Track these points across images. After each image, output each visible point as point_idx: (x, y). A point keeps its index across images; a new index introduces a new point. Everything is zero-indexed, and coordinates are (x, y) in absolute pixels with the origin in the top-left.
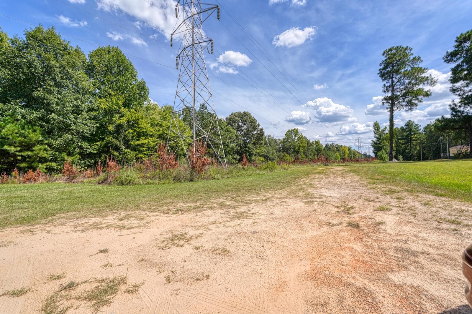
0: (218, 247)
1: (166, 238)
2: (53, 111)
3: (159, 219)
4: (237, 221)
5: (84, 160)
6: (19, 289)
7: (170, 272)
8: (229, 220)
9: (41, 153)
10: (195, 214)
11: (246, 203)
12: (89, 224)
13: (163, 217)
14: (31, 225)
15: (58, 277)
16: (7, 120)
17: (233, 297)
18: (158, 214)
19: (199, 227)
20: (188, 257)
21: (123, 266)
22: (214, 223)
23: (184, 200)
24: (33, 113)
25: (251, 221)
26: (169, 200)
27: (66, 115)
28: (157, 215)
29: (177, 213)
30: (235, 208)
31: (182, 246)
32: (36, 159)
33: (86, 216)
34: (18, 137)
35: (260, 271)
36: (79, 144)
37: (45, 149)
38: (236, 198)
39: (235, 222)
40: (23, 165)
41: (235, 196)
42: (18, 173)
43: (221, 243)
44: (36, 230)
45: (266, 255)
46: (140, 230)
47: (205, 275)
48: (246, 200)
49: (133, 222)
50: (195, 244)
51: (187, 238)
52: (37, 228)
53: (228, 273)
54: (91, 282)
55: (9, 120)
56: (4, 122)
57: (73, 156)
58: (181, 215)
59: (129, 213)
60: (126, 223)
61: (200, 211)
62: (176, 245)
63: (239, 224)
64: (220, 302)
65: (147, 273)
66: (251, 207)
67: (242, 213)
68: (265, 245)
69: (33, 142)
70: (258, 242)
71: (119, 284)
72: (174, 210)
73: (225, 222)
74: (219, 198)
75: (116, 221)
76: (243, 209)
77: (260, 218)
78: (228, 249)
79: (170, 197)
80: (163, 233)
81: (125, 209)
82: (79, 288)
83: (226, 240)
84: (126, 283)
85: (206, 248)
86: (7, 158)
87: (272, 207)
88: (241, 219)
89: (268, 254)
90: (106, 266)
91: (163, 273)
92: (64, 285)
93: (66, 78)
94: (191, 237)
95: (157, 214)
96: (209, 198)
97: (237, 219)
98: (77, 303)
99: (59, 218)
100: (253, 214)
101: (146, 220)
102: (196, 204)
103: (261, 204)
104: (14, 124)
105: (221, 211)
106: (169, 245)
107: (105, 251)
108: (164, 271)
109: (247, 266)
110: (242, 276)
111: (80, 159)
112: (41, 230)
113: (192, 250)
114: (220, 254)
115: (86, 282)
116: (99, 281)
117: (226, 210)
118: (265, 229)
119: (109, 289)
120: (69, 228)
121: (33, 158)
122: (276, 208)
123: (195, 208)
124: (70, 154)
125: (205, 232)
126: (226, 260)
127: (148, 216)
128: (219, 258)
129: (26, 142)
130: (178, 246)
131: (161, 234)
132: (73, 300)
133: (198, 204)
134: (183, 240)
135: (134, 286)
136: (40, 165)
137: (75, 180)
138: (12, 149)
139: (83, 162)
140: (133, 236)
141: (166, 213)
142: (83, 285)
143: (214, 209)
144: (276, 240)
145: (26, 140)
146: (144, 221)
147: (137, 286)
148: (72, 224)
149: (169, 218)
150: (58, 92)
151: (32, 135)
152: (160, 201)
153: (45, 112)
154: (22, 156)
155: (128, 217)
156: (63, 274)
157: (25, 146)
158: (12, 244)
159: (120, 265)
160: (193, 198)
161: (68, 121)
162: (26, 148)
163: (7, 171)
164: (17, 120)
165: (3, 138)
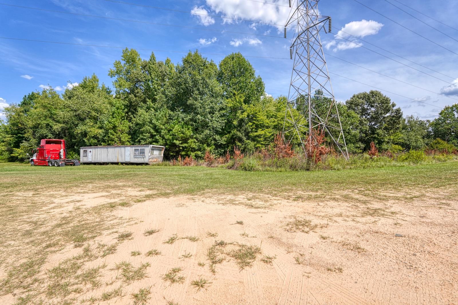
0: (348, 242)
1: (290, 222)
2: (198, 114)
3: (281, 203)
4: (369, 218)
5: (217, 150)
6: (193, 237)
7: (298, 254)
8: (358, 215)
9: (192, 145)
10: (316, 204)
11: (380, 199)
12: (226, 199)
13: (284, 202)
14: (193, 195)
15: (213, 235)
16: (175, 122)
17: (377, 302)
18: (280, 199)
19: (323, 217)
20: (315, 245)
21: (256, 238)
22: (341, 215)
23: (303, 188)
24: (187, 116)
25: (391, 221)
26: (287, 187)
27: (206, 114)
28: (278, 200)
29: (297, 200)
30: (365, 202)
31: (307, 233)
32: (189, 149)
33: (224, 193)
34: (180, 134)
35: (415, 285)
36: (214, 137)
37: (194, 142)
38: (365, 192)
39: (367, 219)
40: (183, 153)
41: (363, 189)
42: (181, 159)
43: (352, 238)
44: (195, 199)
45: (420, 266)
46: (266, 211)
47: (336, 267)
48: (380, 195)
49: (259, 203)
50: (321, 234)
51: (311, 226)
52: (196, 198)
53: (366, 273)
54: (235, 245)
56: (174, 124)
57: (211, 146)
58: (301, 203)
59: (254, 194)
60: (253, 202)
61: (322, 201)
62: (301, 230)
63: (373, 221)
64: (359, 301)
65: (278, 249)
66: (389, 205)
67: (376, 210)
68: (418, 254)
69: (188, 137)
70: (406, 248)
71: (256, 252)
72: (294, 196)
73: (353, 216)
74: (343, 190)
75: (246, 200)
76: (376, 205)
77: (404, 219)
78: (362, 246)
79: (288, 184)
80: (287, 217)
81: (251, 191)
82: (227, 247)
83: (358, 236)
84: (261, 253)
85: (335, 240)
86: (175, 148)
87: (423, 208)
88: (376, 217)
89: (424, 266)
90: (243, 235)
91: (292, 254)
92: (218, 242)
93: (206, 87)
94: (316, 226)
95: (278, 198)
96: (330, 189)
97: (370, 216)
98: (228, 258)
99: (207, 193)
100: (392, 213)
101: (269, 203)
102: (317, 194)
103: (403, 202)
104: (178, 125)
105: (347, 204)
106: (294, 229)
107: (241, 223)
108: (292, 252)
109: (392, 272)
110: (386, 282)
111: (214, 149)
112: (198, 199)
113: (318, 239)
114: (352, 250)
115: (231, 244)
116: (240, 246)
117: (353, 204)
118: (415, 234)
119: (249, 254)
120: (213, 200)
122: (429, 210)
123: (316, 197)
124: (208, 145)
125: (330, 224)
126: (361, 259)
127: (271, 199)
128: (351, 254)
129: (184, 137)
130: (303, 231)
131: (285, 218)
132: (225, 255)
133: (318, 194)
134: (307, 227)
135: (268, 258)
136: (192, 153)
137: (213, 165)
138: (177, 142)
139: (216, 151)
140: (261, 215)
141: (287, 198)
142: (230, 245)
143: (337, 200)
144: (437, 252)
145: (184, 135)
146: (268, 204)
147: (270, 259)
148: (216, 198)
149: (290, 204)
150: (201, 99)
151: (187, 132)
152: (280, 187)
153: (194, 115)
154: (182, 147)
155: (254, 198)
156: (216, 233)
157: (184, 140)
158: (185, 206)
159: (254, 237)
160: (312, 187)
161: (207, 120)
162: (184, 141)
163: (175, 157)
164: (179, 122)
165: (173, 135)
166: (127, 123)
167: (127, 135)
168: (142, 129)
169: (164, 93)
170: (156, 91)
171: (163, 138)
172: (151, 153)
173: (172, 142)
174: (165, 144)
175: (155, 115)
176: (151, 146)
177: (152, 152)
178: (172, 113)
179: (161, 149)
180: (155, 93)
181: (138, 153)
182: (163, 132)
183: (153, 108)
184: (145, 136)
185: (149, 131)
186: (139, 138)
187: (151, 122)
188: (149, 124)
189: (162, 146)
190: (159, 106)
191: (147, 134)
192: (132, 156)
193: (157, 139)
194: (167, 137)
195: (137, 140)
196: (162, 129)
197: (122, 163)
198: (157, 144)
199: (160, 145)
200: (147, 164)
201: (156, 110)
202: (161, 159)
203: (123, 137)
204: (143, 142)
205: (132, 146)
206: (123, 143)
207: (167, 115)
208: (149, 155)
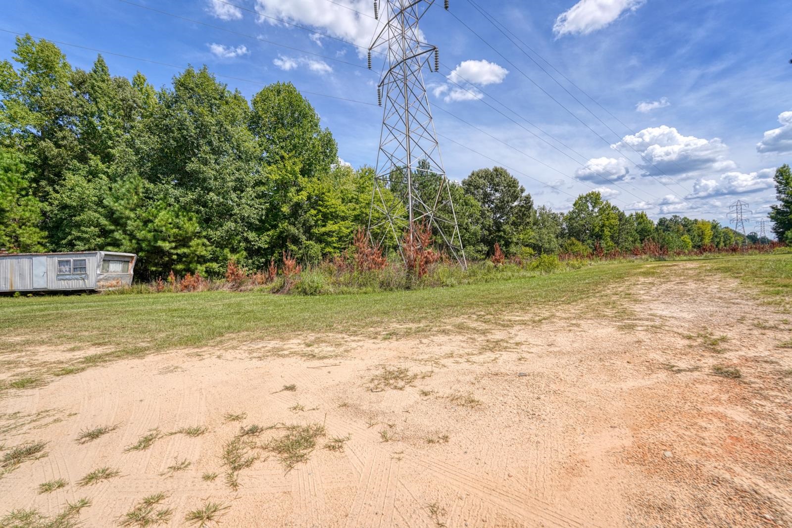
0: (459, 394)
1: (377, 376)
2: (210, 190)
3: (363, 346)
4: (489, 355)
5: (252, 259)
6: (195, 427)
7: (386, 426)
8: (475, 352)
9: (199, 250)
10: (417, 341)
11: (503, 326)
12: (266, 348)
13: (369, 343)
14: (198, 347)
15: (237, 418)
16: (159, 206)
17: (490, 474)
18: (362, 339)
19: (426, 361)
20: (412, 406)
21: (319, 411)
22: (451, 355)
23: (400, 318)
24: (187, 194)
25: (514, 356)
26: (375, 319)
27: (227, 192)
28: (359, 341)
29: (389, 338)
30: (484, 333)
31: (401, 389)
32: (193, 258)
33: (262, 339)
34: (172, 229)
35: (536, 439)
36: (245, 234)
37: (204, 245)
38: (486, 317)
39: (486, 356)
40: (180, 267)
41: (483, 313)
42: (174, 278)
43: (464, 388)
44: (203, 354)
45: (544, 413)
46: (337, 362)
47: (440, 436)
48: (503, 321)
49: (326, 349)
50: (422, 388)
51: (408, 377)
52: (204, 351)
53: (480, 436)
54: (278, 428)
55: (161, 206)
56: (156, 208)
57: (238, 252)
58: (396, 342)
59: (319, 336)
60: (316, 349)
61: (426, 337)
62: (392, 387)
63: (493, 359)
64: (468, 478)
65: (353, 423)
66: (513, 333)
67: (497, 342)
68: (542, 397)
69: (189, 235)
70: (530, 390)
71: (315, 435)
72: (384, 333)
73: (468, 354)
74: (457, 317)
75: (303, 346)
76: (498, 335)
77: (530, 351)
78: (476, 398)
79: (377, 313)
80: (371, 368)
81: (313, 330)
82: (264, 435)
83: (472, 383)
84: (324, 435)
85: (441, 394)
86: (161, 258)
87: (552, 333)
88: (497, 352)
89: (548, 411)
90: (295, 408)
91: (376, 427)
92: (246, 429)
93: (225, 139)
94: (415, 376)
95: (359, 338)
96: (439, 316)
97: (490, 352)
98: (264, 454)
99: (229, 340)
100: (517, 344)
101: (344, 347)
102: (419, 325)
103: (531, 327)
104: (167, 211)
105: (460, 338)
106: (382, 386)
107: (292, 388)
108: (377, 424)
109: (512, 428)
110: (504, 443)
111: (246, 258)
112: (210, 354)
113: (418, 396)
114: (463, 405)
115: (271, 428)
116: (288, 429)
117: (469, 336)
118: (541, 370)
119: (303, 440)
120: (241, 353)
121: (190, 257)
122: (559, 334)
123: (418, 331)
124: (234, 251)
125: (436, 370)
126: (475, 416)
127: (346, 341)
128: (462, 411)
129: (181, 235)
130: (396, 387)
131: (369, 369)
132: (258, 450)
133: (421, 325)
134: (402, 380)
135: (336, 441)
136: (199, 267)
137: (243, 288)
138: (166, 246)
139: (250, 261)
140: (329, 369)
141: (373, 337)
142: (269, 431)
143: (448, 333)
144: (562, 390)
145: (181, 232)
146: (342, 349)
147: (340, 442)
148: (245, 348)
149: (378, 346)
150: (217, 163)
151: (187, 225)
152: (362, 319)
153: (202, 192)
154: (177, 254)
155: (318, 341)
156: (243, 414)
157: (180, 241)
158: (179, 370)
159: (314, 409)
160: (412, 315)
161: (230, 202)
162: (182, 243)
163: (162, 275)
164: (170, 205)
165: (155, 230)
166: (36, 204)
167: (38, 230)
168: (78, 218)
169: (130, 144)
170: (111, 138)
171: (132, 236)
172: (103, 269)
173: (152, 244)
174: (137, 251)
175: (110, 189)
176: (103, 253)
177: (106, 265)
178: (152, 186)
179: (126, 259)
180: (110, 143)
181: (68, 269)
182: (131, 225)
183: (104, 174)
184: (86, 233)
185: (95, 222)
186: (69, 237)
187: (100, 203)
188: (95, 207)
189: (129, 252)
190: (121, 170)
191: (92, 228)
192: (52, 275)
193: (117, 240)
194: (140, 235)
195: (64, 242)
196: (128, 218)
197: (24, 294)
198: (115, 250)
199: (125, 252)
200: (92, 292)
201: (112, 179)
202: (129, 280)
203: (26, 235)
204: (80, 245)
205: (51, 253)
206: (25, 249)
207: (141, 190)
208: (99, 272)
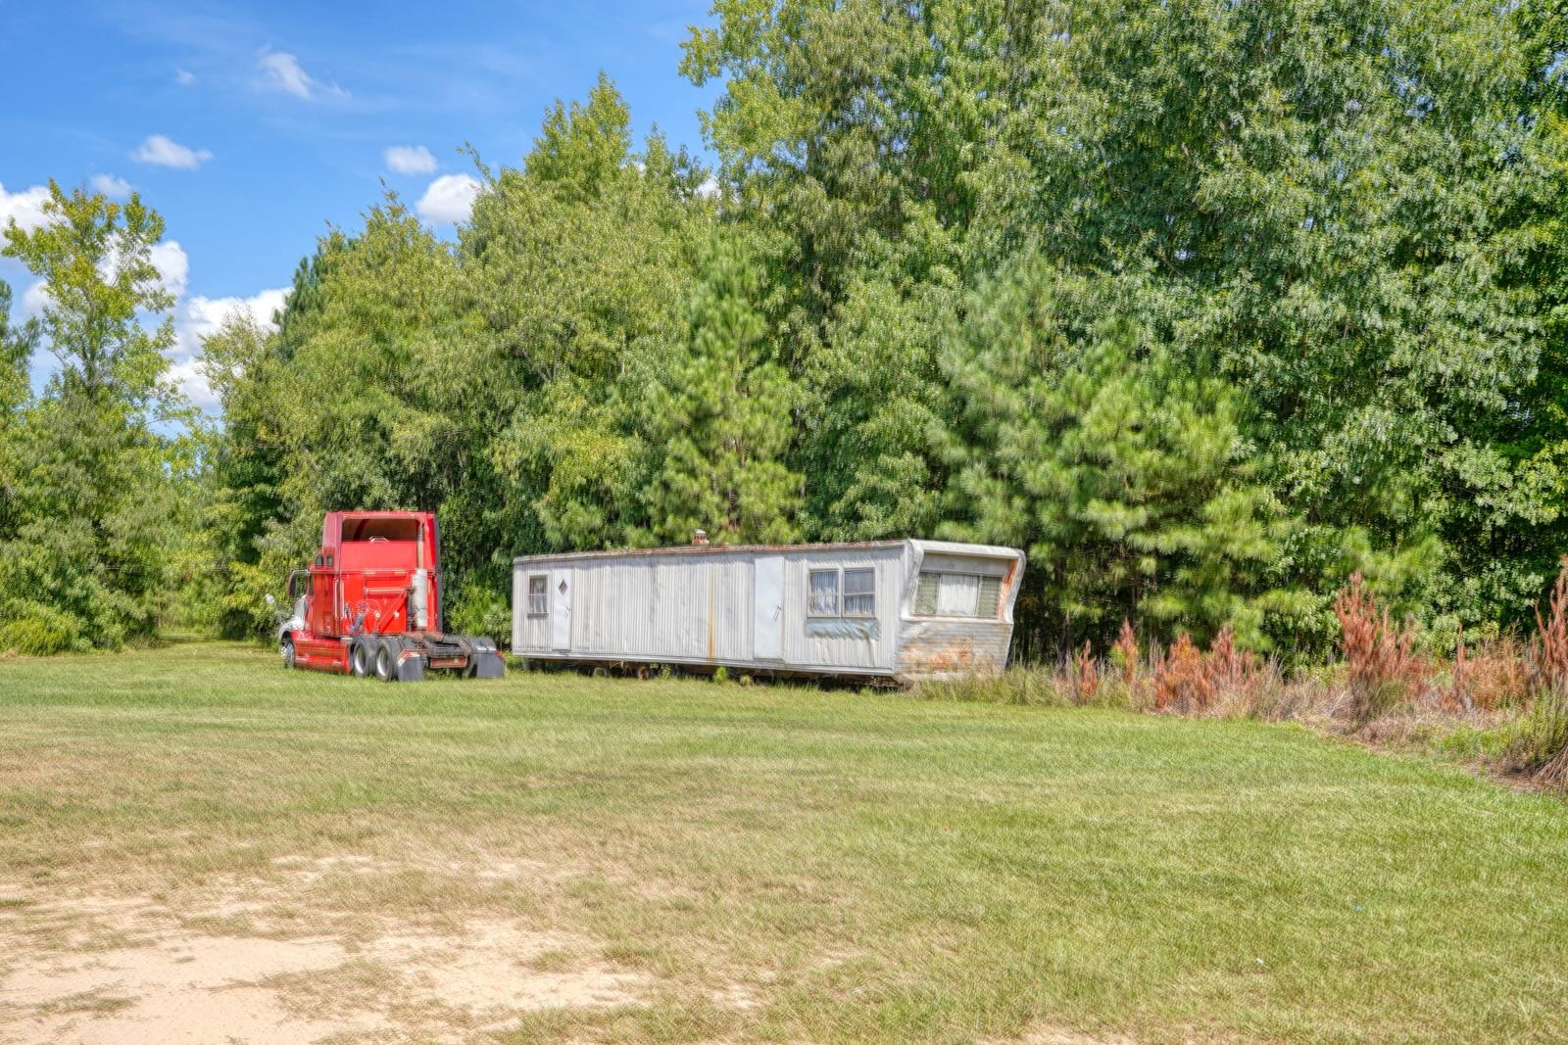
2: (1295, 274)
5: (1478, 572)
9: (1238, 534)
16: (1100, 360)
24: (1200, 302)
27: (1364, 275)
32: (1217, 568)
34: (1138, 448)
36: (1448, 460)
37: (1259, 515)
40: (1166, 605)
42: (1134, 650)
55: (1106, 361)
56: (1090, 372)
57: (1409, 543)
69: (1203, 470)
86: (1104, 567)
93: (1354, 42)
104: (1125, 378)
111: (1450, 567)
121: (1206, 564)
124: (1387, 532)
129: (1171, 475)
136: (1238, 605)
137: (1383, 723)
138: (1114, 519)
139: (1472, 584)
145: (1170, 461)
150: (1318, 151)
151: (1194, 431)
154: (1156, 553)
157: (1169, 496)
161: (1373, 318)
162: (1177, 506)
163: (1098, 638)
164: (1142, 354)
165: (1087, 459)
166: (782, 389)
167: (781, 469)
168: (871, 426)
169: (1021, 142)
170: (970, 134)
171: (1015, 485)
172: (920, 602)
173: (1072, 510)
174: (1030, 535)
175: (962, 315)
176: (920, 546)
177: (928, 590)
178: (1076, 285)
179: (992, 570)
180: (965, 150)
181: (830, 601)
182: (1012, 440)
183: (949, 263)
184: (890, 473)
185: (917, 436)
186: (852, 492)
187: (931, 372)
188: (919, 383)
189: (1001, 544)
190: (992, 241)
191: (908, 455)
192: (796, 617)
193: (971, 498)
194: (1036, 477)
195: (837, 507)
196: (1003, 415)
197: (735, 673)
198: (962, 531)
199: (991, 542)
200: (886, 684)
201: (966, 276)
202: (1000, 646)
203: (754, 487)
204: (876, 522)
205: (805, 546)
206: (752, 534)
207: (1046, 306)
208: (906, 615)
